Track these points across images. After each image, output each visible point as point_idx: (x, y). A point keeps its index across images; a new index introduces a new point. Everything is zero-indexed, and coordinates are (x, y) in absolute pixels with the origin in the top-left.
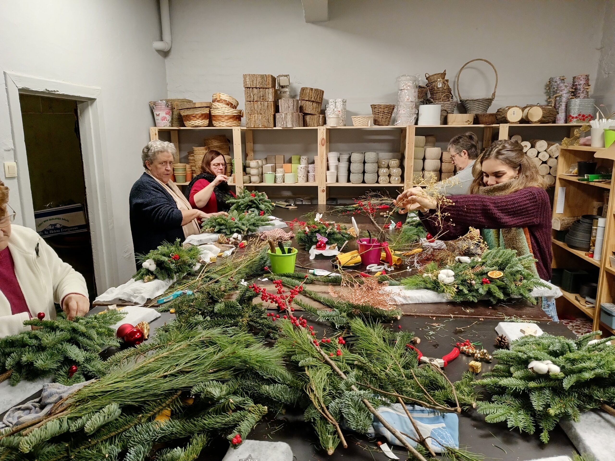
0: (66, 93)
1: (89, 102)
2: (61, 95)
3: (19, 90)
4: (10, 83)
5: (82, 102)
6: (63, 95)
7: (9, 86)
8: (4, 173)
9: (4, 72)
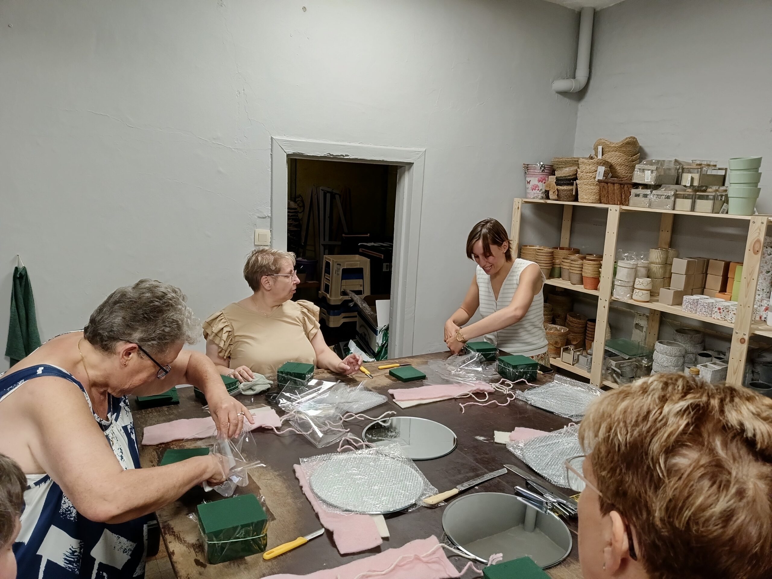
1: (407, 167)
2: (353, 159)
3: (289, 155)
4: (276, 148)
5: (401, 167)
6: (356, 159)
7: (274, 152)
8: (253, 240)
9: (271, 137)
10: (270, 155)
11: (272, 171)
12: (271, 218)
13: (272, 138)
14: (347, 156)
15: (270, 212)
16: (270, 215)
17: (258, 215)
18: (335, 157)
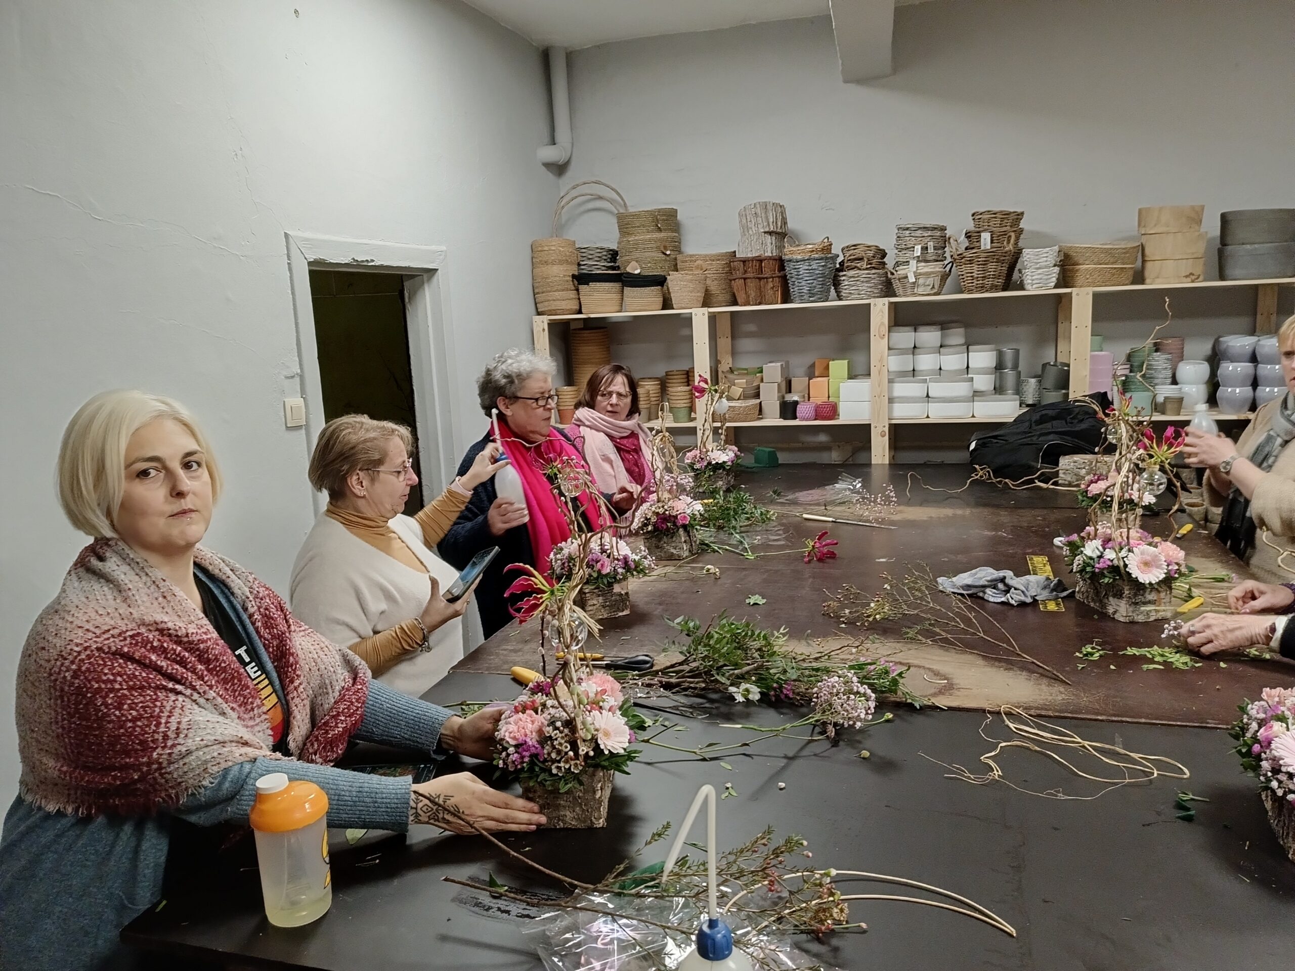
0: (386, 264)
1: (425, 276)
2: (378, 266)
3: (310, 263)
4: (294, 252)
5: (413, 277)
6: (382, 267)
7: (293, 259)
8: (284, 419)
9: (285, 233)
10: (287, 265)
11: (293, 293)
12: (302, 377)
13: (286, 235)
14: (372, 261)
15: (298, 367)
16: (299, 371)
17: (285, 373)
18: (358, 264)
